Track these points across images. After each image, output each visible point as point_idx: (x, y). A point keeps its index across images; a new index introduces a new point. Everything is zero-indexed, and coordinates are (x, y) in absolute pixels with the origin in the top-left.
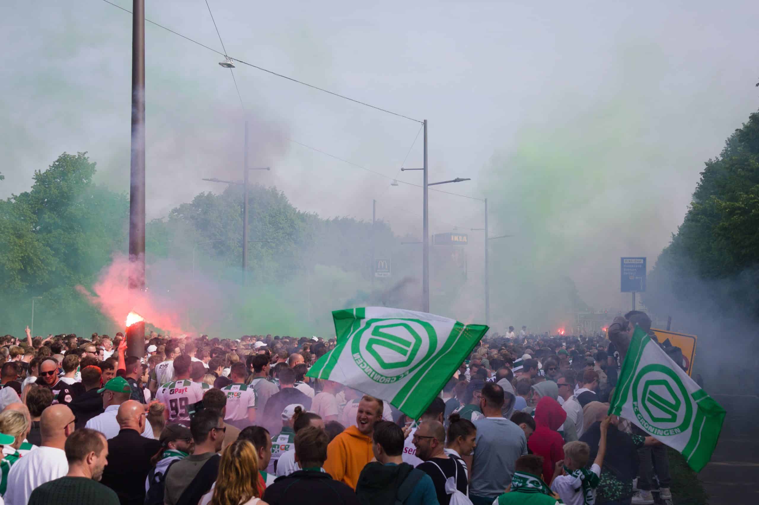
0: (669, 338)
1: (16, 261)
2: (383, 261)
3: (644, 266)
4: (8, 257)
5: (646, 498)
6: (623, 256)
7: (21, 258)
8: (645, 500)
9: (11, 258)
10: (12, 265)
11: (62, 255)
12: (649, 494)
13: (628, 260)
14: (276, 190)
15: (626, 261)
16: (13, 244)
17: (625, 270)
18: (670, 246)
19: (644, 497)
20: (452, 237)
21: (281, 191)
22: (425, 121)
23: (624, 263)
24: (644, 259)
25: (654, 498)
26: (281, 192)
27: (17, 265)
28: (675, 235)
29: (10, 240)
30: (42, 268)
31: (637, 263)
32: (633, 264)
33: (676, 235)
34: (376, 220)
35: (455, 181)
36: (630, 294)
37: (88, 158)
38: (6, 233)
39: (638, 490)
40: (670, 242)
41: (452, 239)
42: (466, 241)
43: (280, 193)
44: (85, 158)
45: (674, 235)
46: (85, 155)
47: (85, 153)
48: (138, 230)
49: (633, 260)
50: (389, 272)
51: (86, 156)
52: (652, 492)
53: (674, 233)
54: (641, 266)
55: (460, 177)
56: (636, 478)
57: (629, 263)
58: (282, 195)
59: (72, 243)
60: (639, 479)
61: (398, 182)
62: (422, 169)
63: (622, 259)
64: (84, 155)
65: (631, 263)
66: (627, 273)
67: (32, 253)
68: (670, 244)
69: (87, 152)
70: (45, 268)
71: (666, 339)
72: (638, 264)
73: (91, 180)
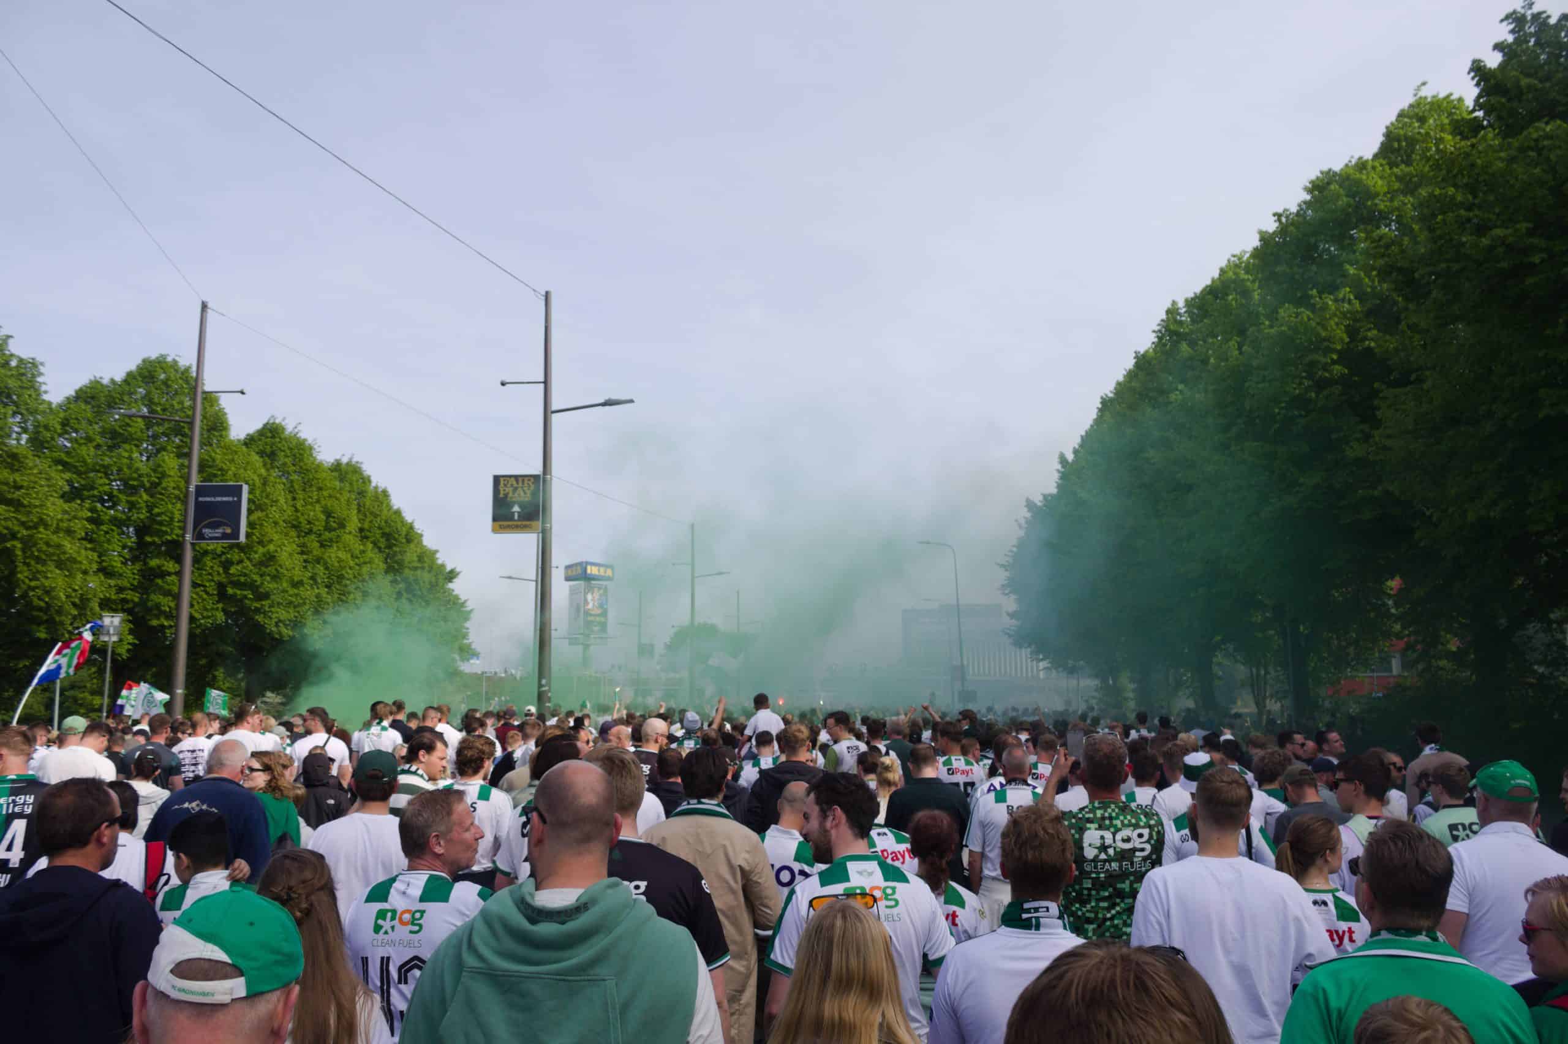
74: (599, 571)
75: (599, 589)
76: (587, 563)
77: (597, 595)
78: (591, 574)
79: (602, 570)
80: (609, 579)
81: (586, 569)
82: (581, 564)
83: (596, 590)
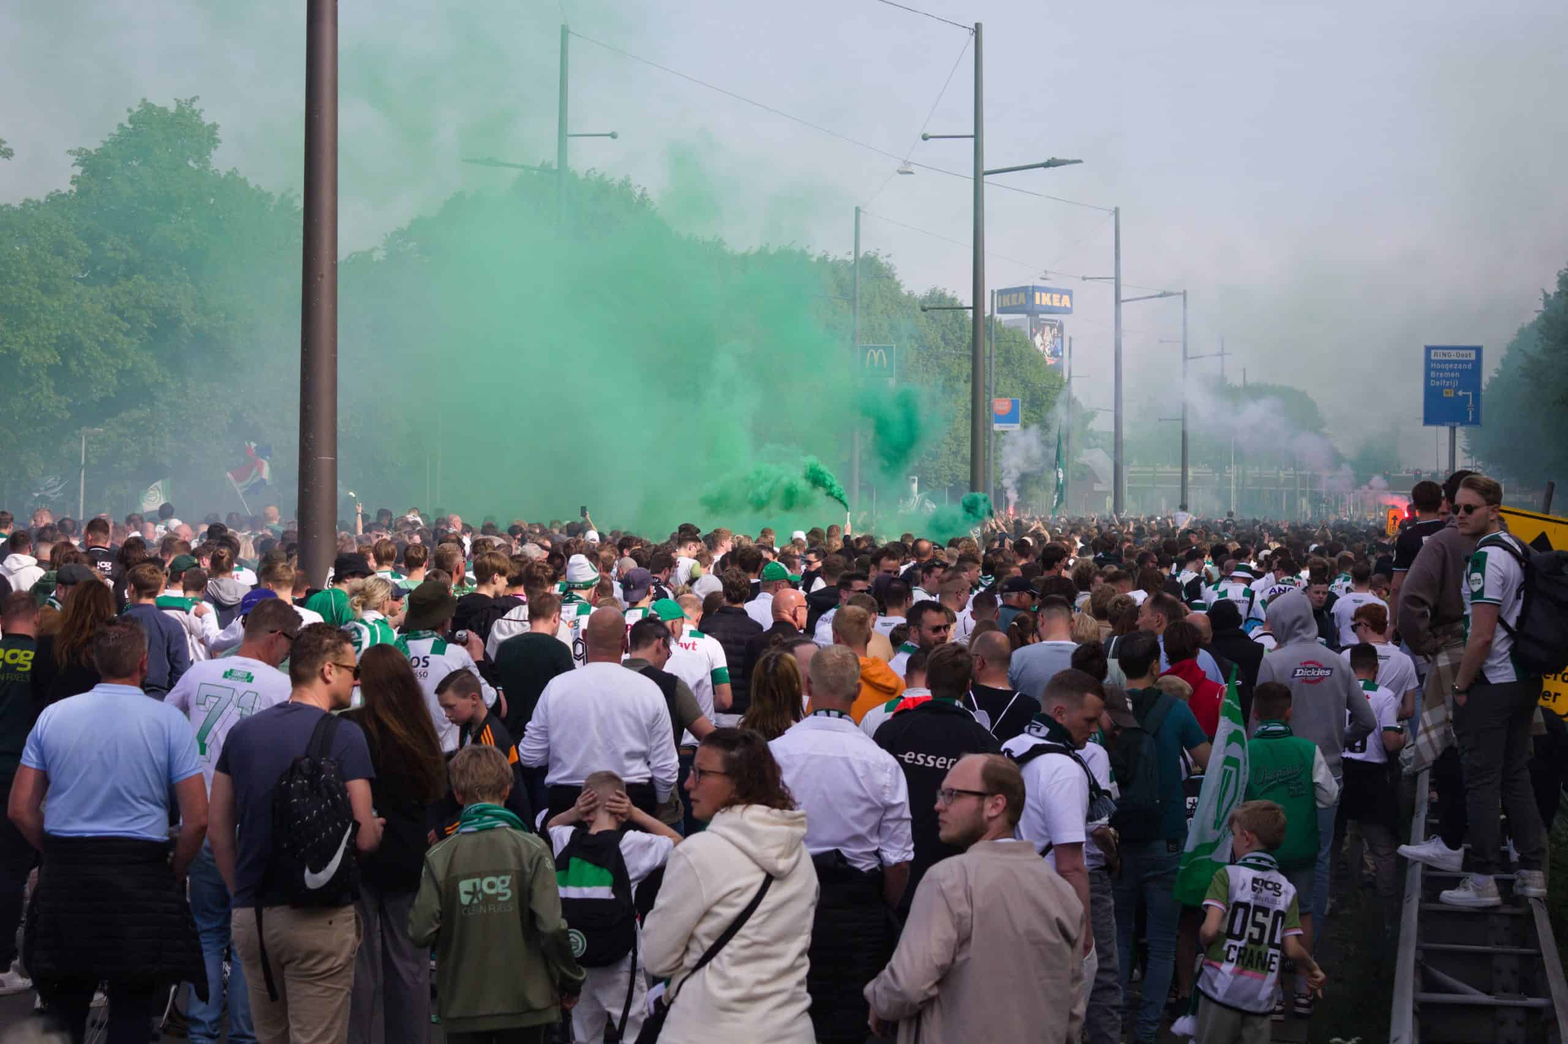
0: (1546, 531)
1: (44, 346)
2: (876, 351)
3: (1478, 363)
4: (27, 337)
5: (1479, 891)
6: (1430, 343)
7: (54, 341)
8: (1479, 896)
9: (32, 340)
10: (37, 356)
11: (145, 333)
12: (1489, 882)
13: (1441, 351)
14: (630, 186)
15: (1436, 354)
16: (37, 308)
17: (1433, 374)
18: (1539, 318)
19: (1478, 890)
20: (1037, 295)
21: (639, 186)
22: (977, 25)
23: (1433, 358)
24: (1479, 350)
25: (1501, 893)
26: (640, 189)
27: (48, 356)
28: (1549, 295)
29: (30, 298)
30: (102, 362)
31: (1461, 358)
32: (1454, 362)
33: (1552, 295)
34: (861, 255)
35: (1047, 165)
36: (1444, 431)
37: (201, 110)
38: (21, 284)
39: (1463, 874)
40: (1537, 311)
41: (1037, 302)
42: (1068, 305)
43: (638, 192)
44: (193, 111)
45: (1546, 296)
46: (194, 103)
47: (193, 100)
48: (322, 276)
49: (1453, 352)
50: (892, 376)
51: (196, 106)
52: (1497, 880)
53: (1548, 292)
54: (1470, 366)
55: (1059, 157)
56: (1461, 846)
57: (1444, 358)
58: (642, 195)
59: (167, 306)
60: (1467, 851)
61: (913, 168)
62: (971, 137)
63: (1428, 349)
64: (191, 104)
65: (1447, 358)
66: (1438, 383)
67: (79, 328)
68: (1536, 315)
69: (198, 97)
70: (110, 361)
71: (1539, 533)
72: (1462, 362)
73: (208, 162)
74: (1051, 298)
75: (1052, 327)
76: (1034, 289)
77: (1048, 337)
78: (1041, 305)
79: (1056, 297)
80: (1067, 311)
81: (1033, 297)
82: (1024, 289)
83: (1047, 328)
